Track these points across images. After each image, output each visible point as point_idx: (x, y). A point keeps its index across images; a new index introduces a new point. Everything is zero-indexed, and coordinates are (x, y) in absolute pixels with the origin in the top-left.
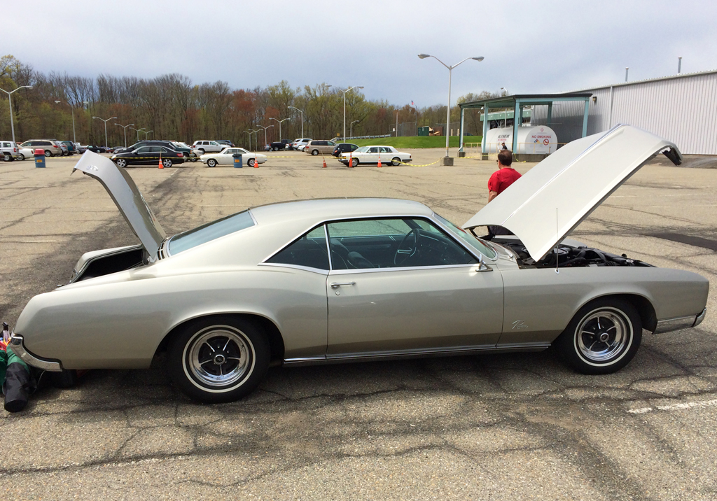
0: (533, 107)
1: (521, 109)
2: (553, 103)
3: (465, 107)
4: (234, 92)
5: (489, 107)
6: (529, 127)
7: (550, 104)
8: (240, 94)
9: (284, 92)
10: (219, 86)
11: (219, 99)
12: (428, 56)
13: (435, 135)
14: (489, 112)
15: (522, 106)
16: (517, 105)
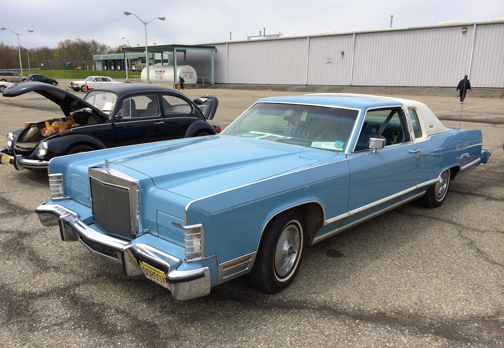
12: (130, 14)
13: (78, 69)
16: (175, 52)
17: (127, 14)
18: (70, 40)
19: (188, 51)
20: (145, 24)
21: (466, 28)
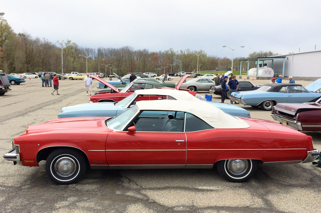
3: (242, 61)
4: (151, 53)
6: (265, 68)
8: (153, 54)
9: (171, 53)
10: (145, 50)
11: (145, 56)
13: (234, 70)
16: (258, 61)
17: (224, 47)
18: (256, 52)
19: (275, 59)
20: (233, 50)
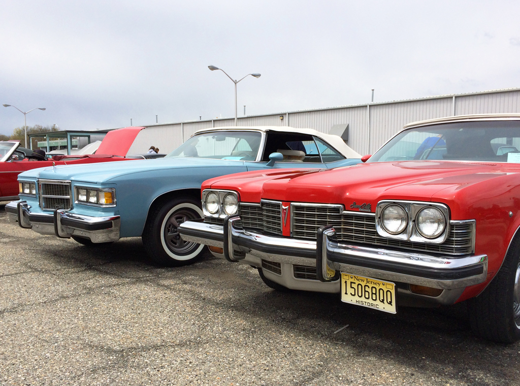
0: (78, 138)
1: (71, 139)
2: (91, 136)
3: (32, 136)
5: (50, 137)
6: (77, 150)
7: (89, 137)
14: (50, 140)
15: (71, 137)
16: (69, 137)
20: (25, 114)
21: (283, 117)
